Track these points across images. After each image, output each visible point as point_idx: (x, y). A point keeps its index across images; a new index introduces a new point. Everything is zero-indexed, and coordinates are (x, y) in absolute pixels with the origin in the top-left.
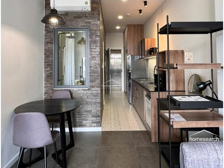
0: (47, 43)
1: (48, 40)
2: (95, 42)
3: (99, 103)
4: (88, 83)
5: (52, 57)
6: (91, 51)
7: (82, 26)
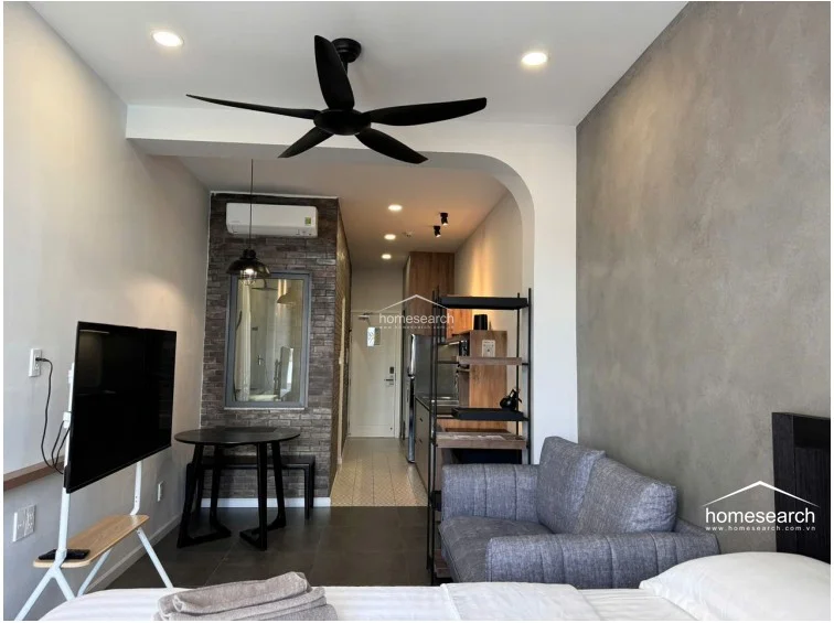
0: (212, 304)
1: (216, 297)
2: (325, 305)
3: (327, 442)
4: (304, 397)
5: (223, 336)
6: (313, 326)
7: (297, 269)
